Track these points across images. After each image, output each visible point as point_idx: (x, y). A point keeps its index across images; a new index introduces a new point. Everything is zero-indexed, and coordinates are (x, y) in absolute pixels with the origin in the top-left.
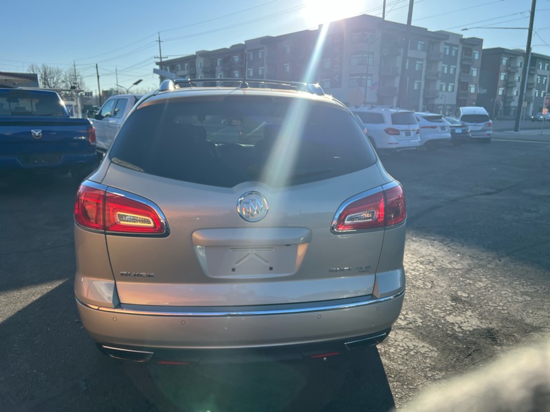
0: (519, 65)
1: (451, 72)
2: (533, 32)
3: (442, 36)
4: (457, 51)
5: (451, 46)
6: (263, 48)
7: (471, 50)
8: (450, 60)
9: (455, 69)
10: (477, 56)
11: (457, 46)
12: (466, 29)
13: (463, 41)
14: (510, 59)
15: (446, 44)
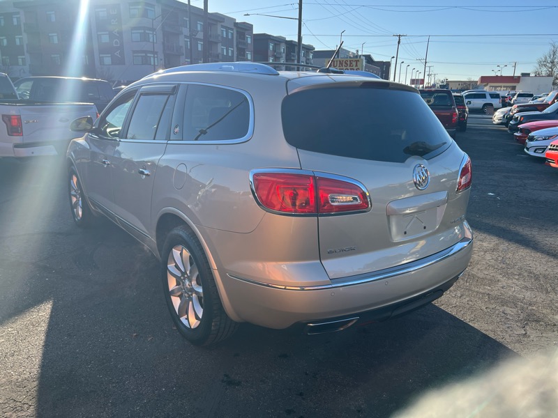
0: (282, 51)
1: (230, 55)
2: (302, 23)
3: (219, 18)
4: (232, 34)
5: (227, 28)
6: (18, 13)
7: (244, 35)
8: (228, 42)
9: (233, 52)
10: (249, 41)
11: (232, 29)
12: (248, 15)
13: (236, 24)
14: (275, 44)
15: (222, 26)
